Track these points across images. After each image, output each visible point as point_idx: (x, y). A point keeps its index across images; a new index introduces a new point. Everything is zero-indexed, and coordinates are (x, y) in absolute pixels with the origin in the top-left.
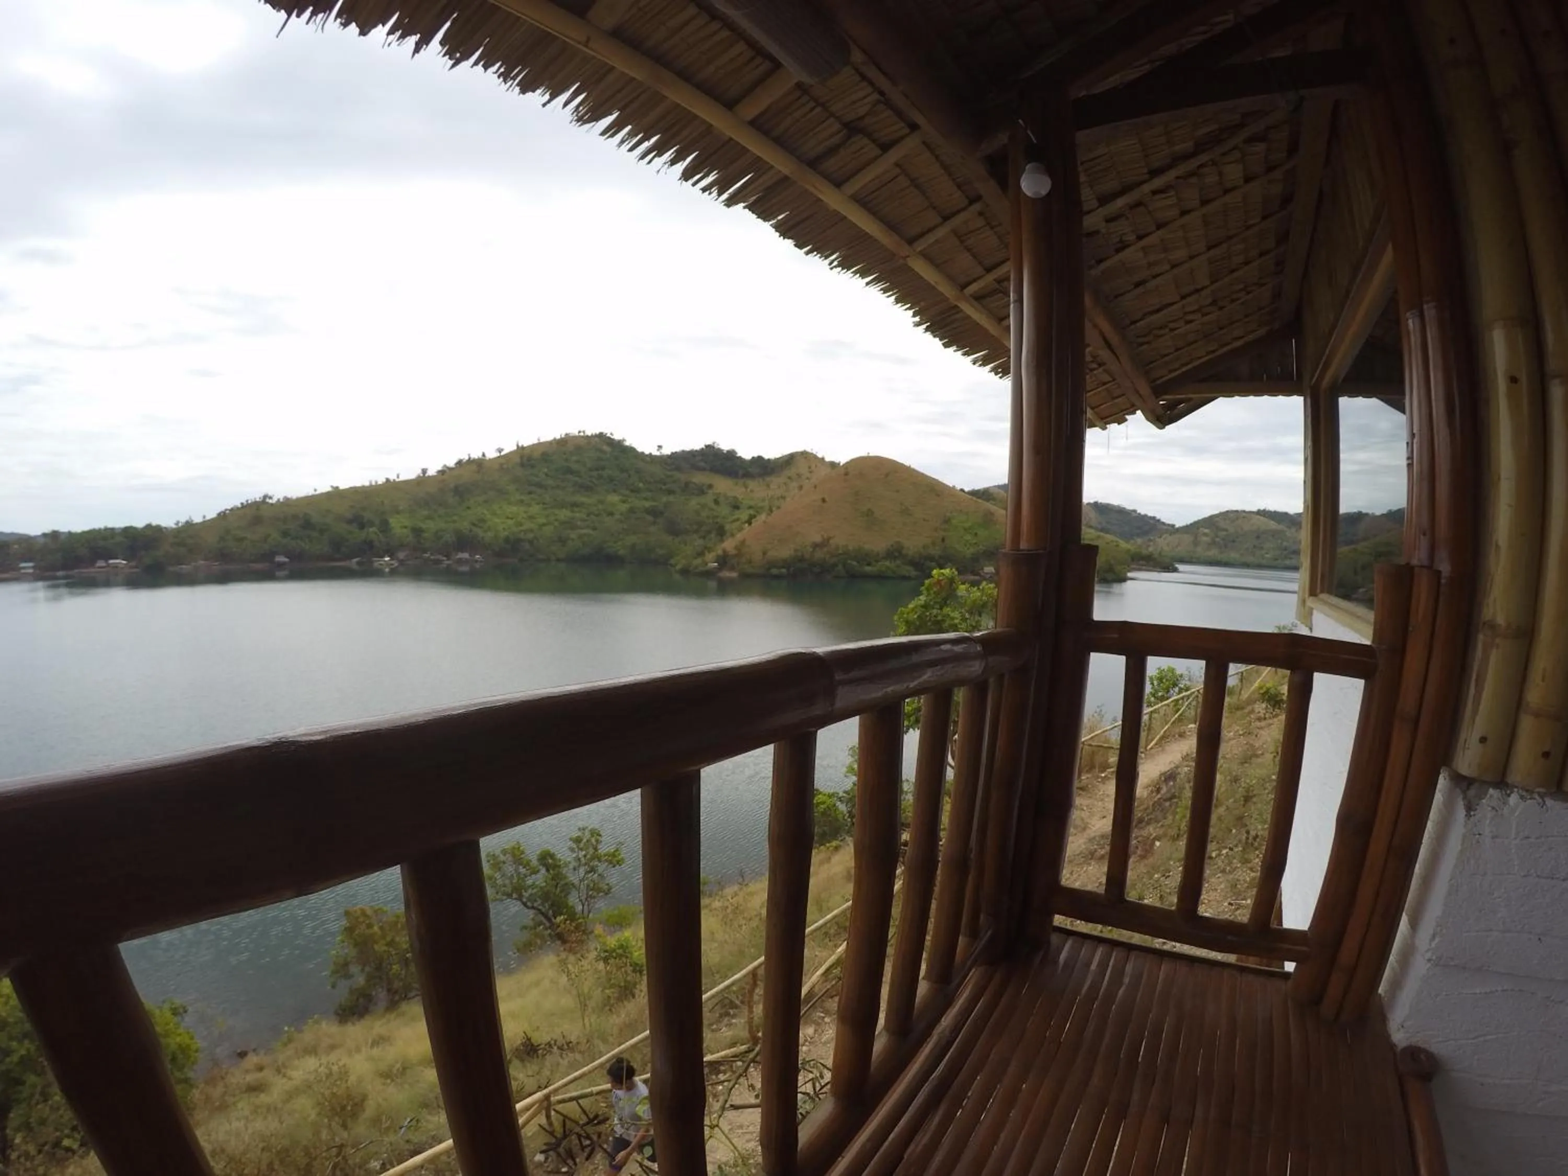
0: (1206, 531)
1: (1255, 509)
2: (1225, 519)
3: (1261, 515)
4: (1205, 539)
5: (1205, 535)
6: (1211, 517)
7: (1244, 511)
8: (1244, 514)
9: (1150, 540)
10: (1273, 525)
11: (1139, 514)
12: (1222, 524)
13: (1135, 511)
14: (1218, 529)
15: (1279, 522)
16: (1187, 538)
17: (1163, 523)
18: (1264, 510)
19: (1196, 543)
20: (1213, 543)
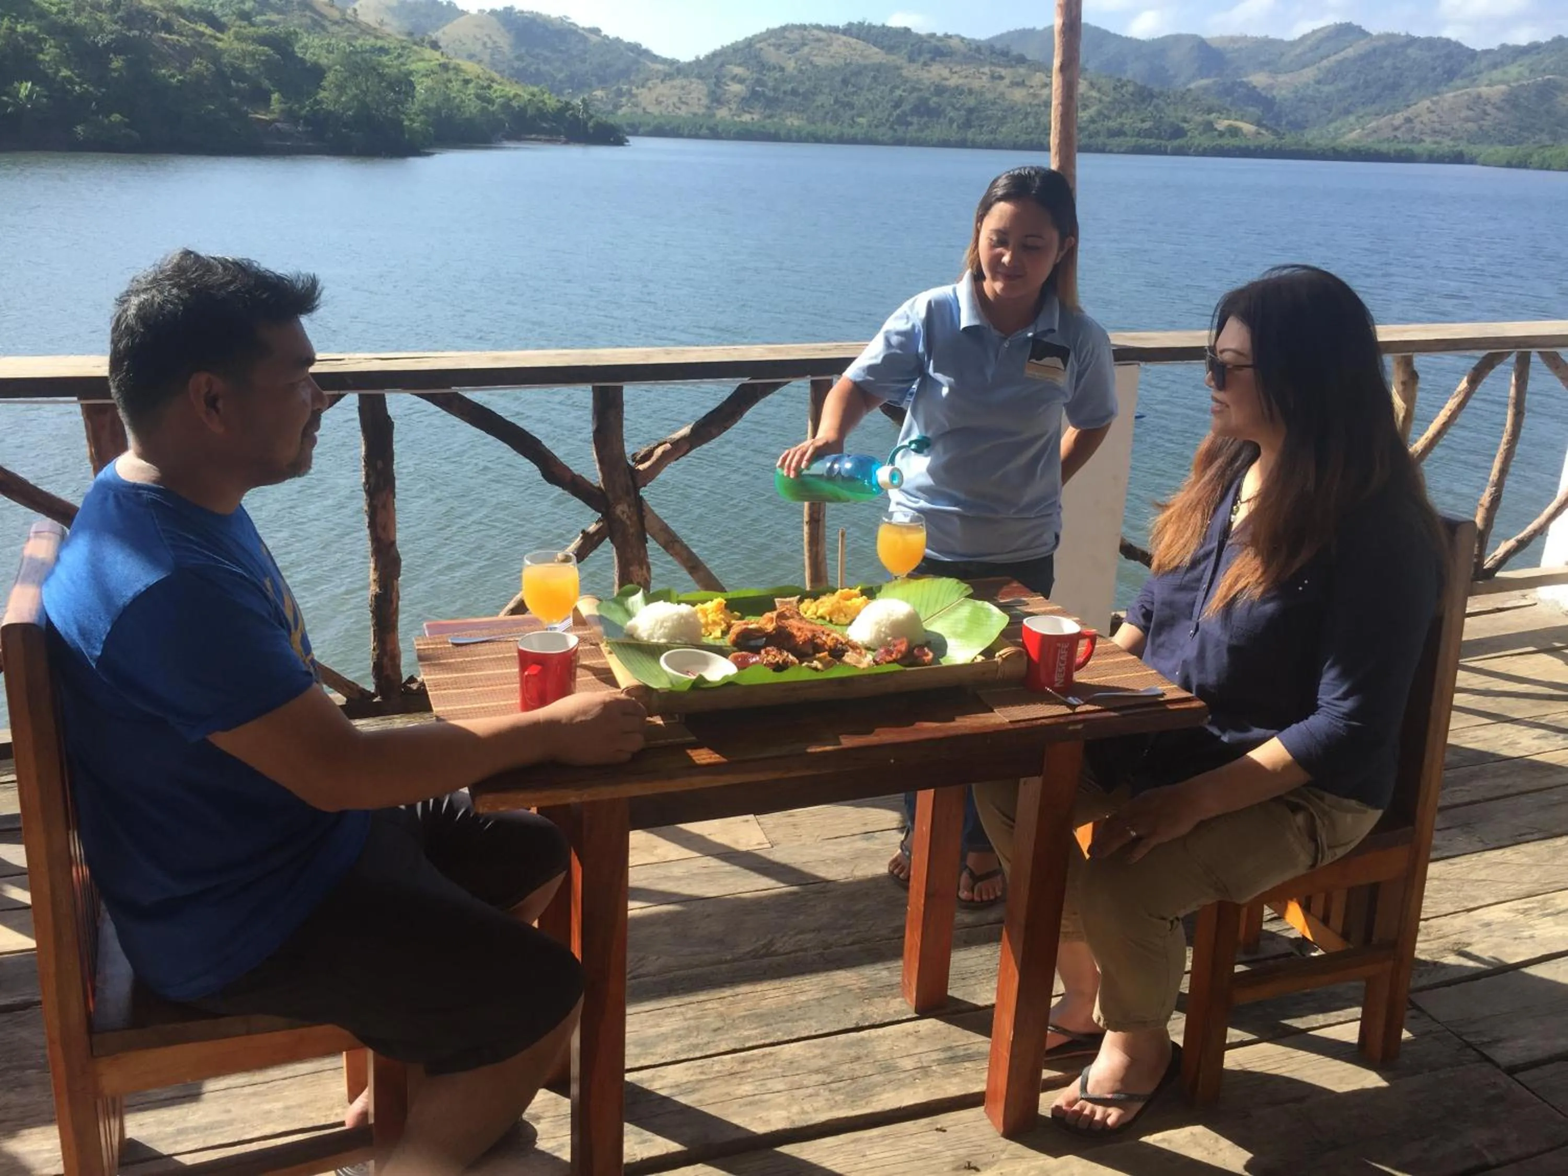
0: (738, 70)
1: (841, 23)
2: (778, 47)
3: (851, 35)
4: (736, 88)
5: (736, 79)
6: (749, 43)
7: (818, 27)
8: (815, 32)
9: (620, 93)
10: (876, 55)
11: (606, 37)
12: (772, 56)
13: (596, 31)
14: (763, 66)
15: (890, 50)
16: (698, 91)
17: (655, 58)
18: (861, 24)
19: (717, 99)
20: (754, 95)
